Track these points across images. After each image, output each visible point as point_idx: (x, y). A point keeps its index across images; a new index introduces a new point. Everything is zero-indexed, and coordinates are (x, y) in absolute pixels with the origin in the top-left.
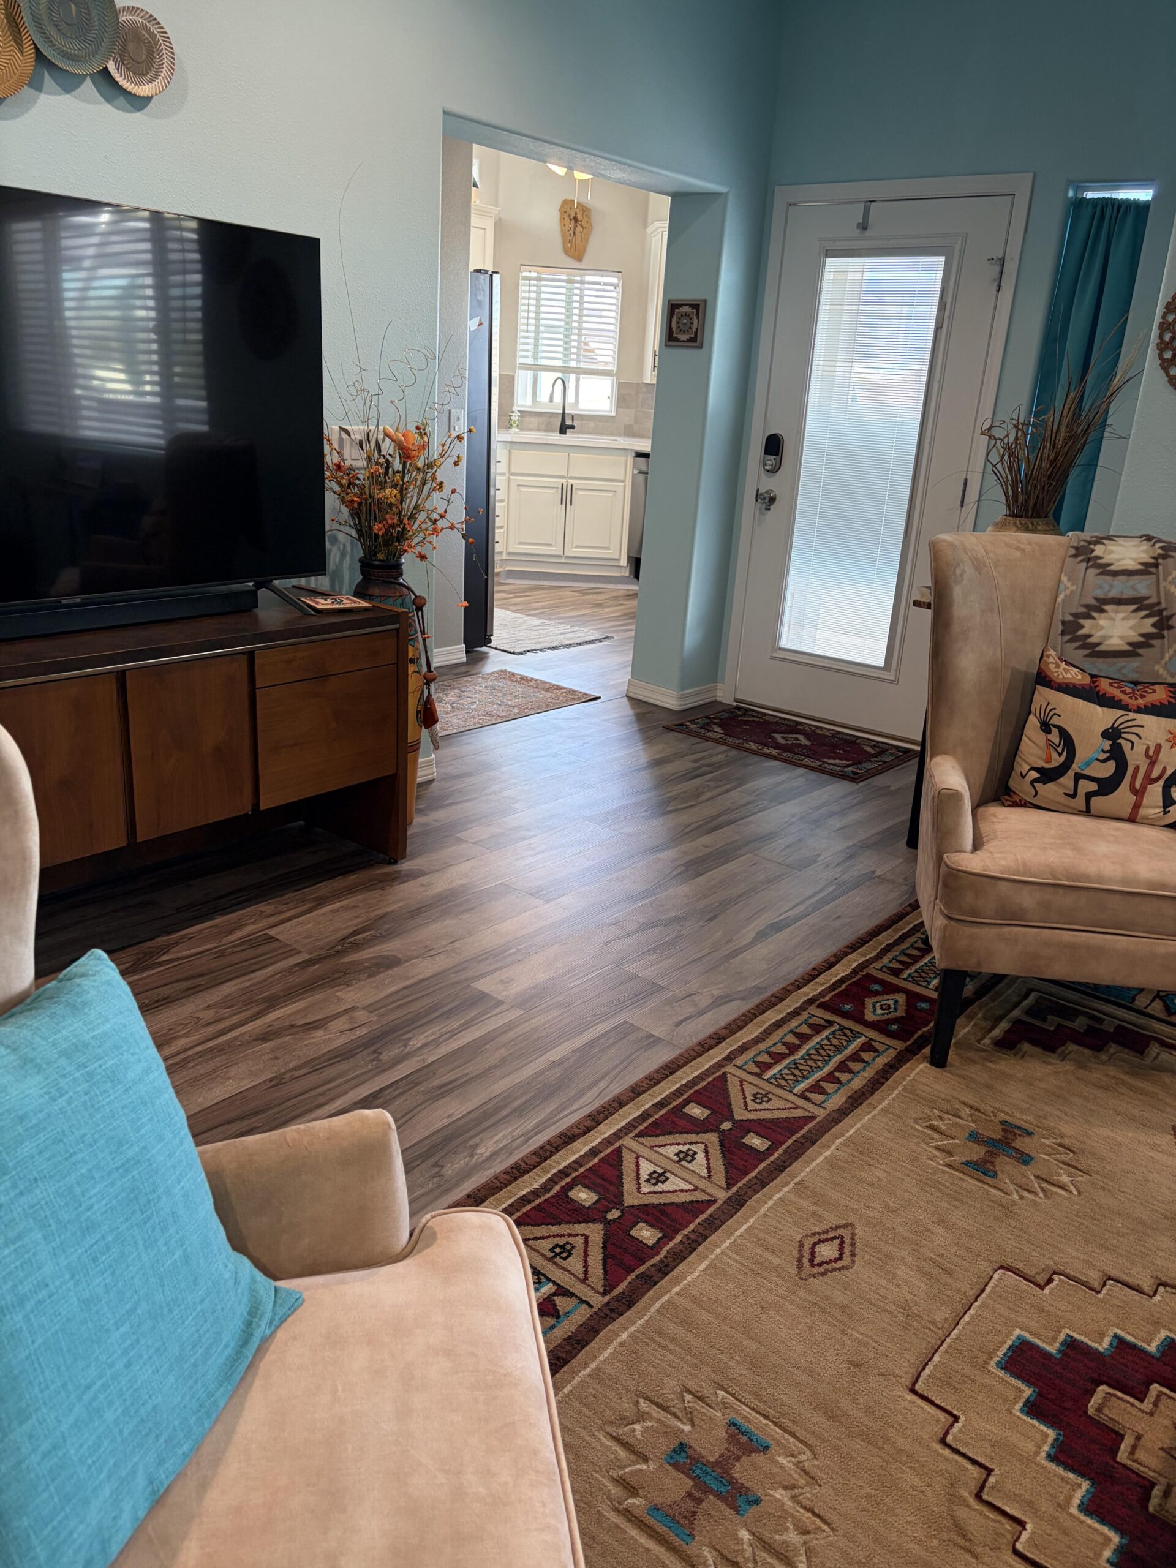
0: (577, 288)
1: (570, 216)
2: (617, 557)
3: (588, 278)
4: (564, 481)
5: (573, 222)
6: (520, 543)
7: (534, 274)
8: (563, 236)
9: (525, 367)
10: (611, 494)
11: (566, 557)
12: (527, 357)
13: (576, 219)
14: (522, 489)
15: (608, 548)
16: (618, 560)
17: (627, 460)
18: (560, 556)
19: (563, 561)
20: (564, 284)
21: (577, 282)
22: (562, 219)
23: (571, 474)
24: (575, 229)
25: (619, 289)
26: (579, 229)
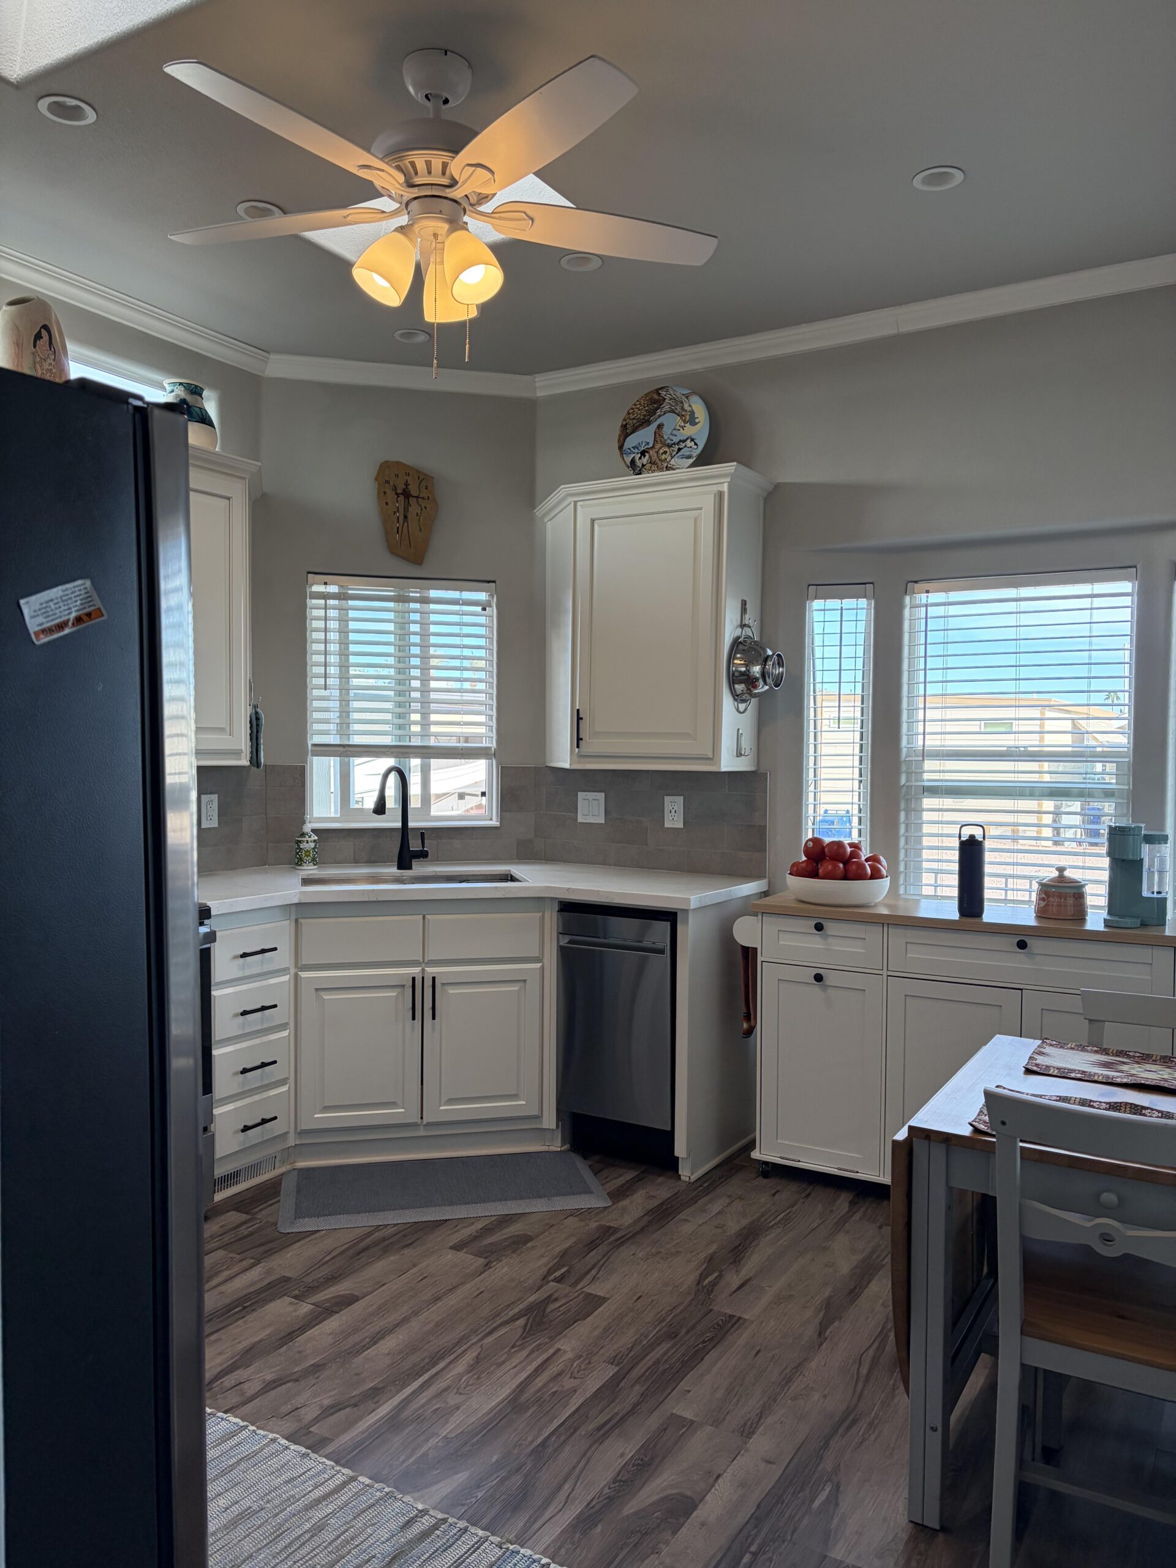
0: (415, 611)
1: (395, 488)
2: (536, 1112)
3: (433, 594)
4: (415, 971)
5: (402, 498)
6: (326, 1109)
7: (333, 589)
8: (385, 521)
9: (325, 750)
10: (515, 988)
11: (429, 1125)
12: (326, 733)
13: (406, 494)
14: (327, 996)
15: (515, 1097)
16: (538, 1118)
17: (543, 918)
18: (414, 1125)
19: (422, 1132)
20: (391, 605)
21: (415, 600)
22: (382, 494)
23: (431, 956)
24: (406, 510)
25: (493, 611)
26: (414, 509)
